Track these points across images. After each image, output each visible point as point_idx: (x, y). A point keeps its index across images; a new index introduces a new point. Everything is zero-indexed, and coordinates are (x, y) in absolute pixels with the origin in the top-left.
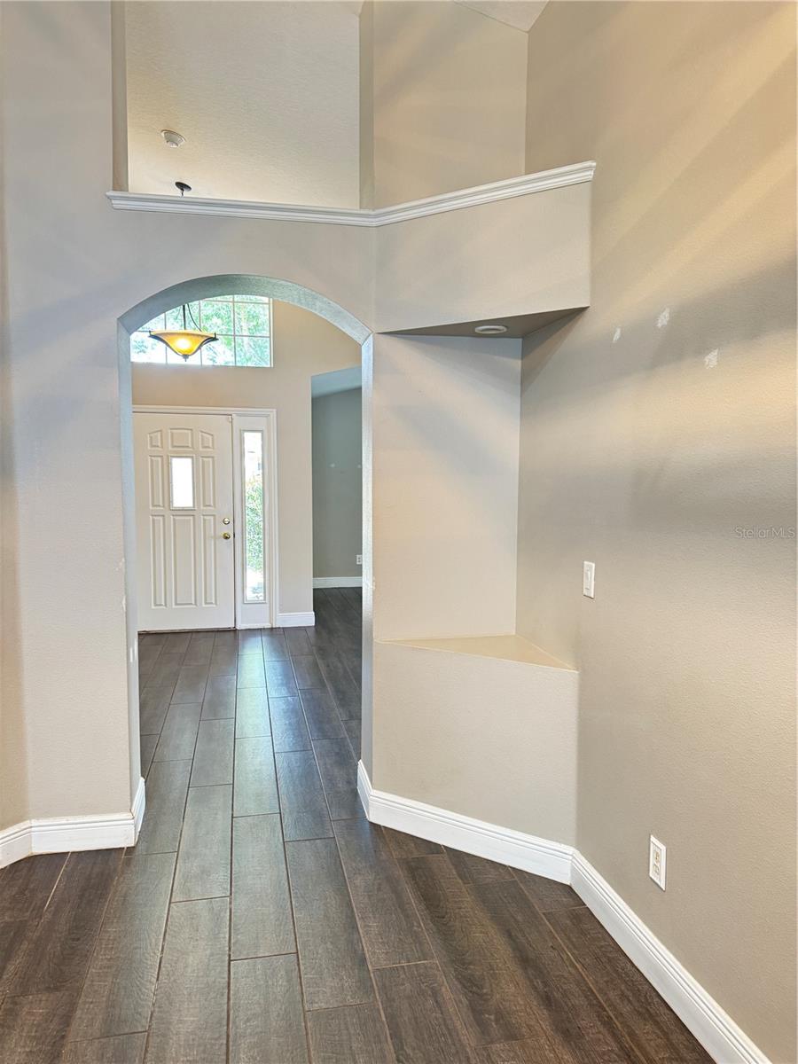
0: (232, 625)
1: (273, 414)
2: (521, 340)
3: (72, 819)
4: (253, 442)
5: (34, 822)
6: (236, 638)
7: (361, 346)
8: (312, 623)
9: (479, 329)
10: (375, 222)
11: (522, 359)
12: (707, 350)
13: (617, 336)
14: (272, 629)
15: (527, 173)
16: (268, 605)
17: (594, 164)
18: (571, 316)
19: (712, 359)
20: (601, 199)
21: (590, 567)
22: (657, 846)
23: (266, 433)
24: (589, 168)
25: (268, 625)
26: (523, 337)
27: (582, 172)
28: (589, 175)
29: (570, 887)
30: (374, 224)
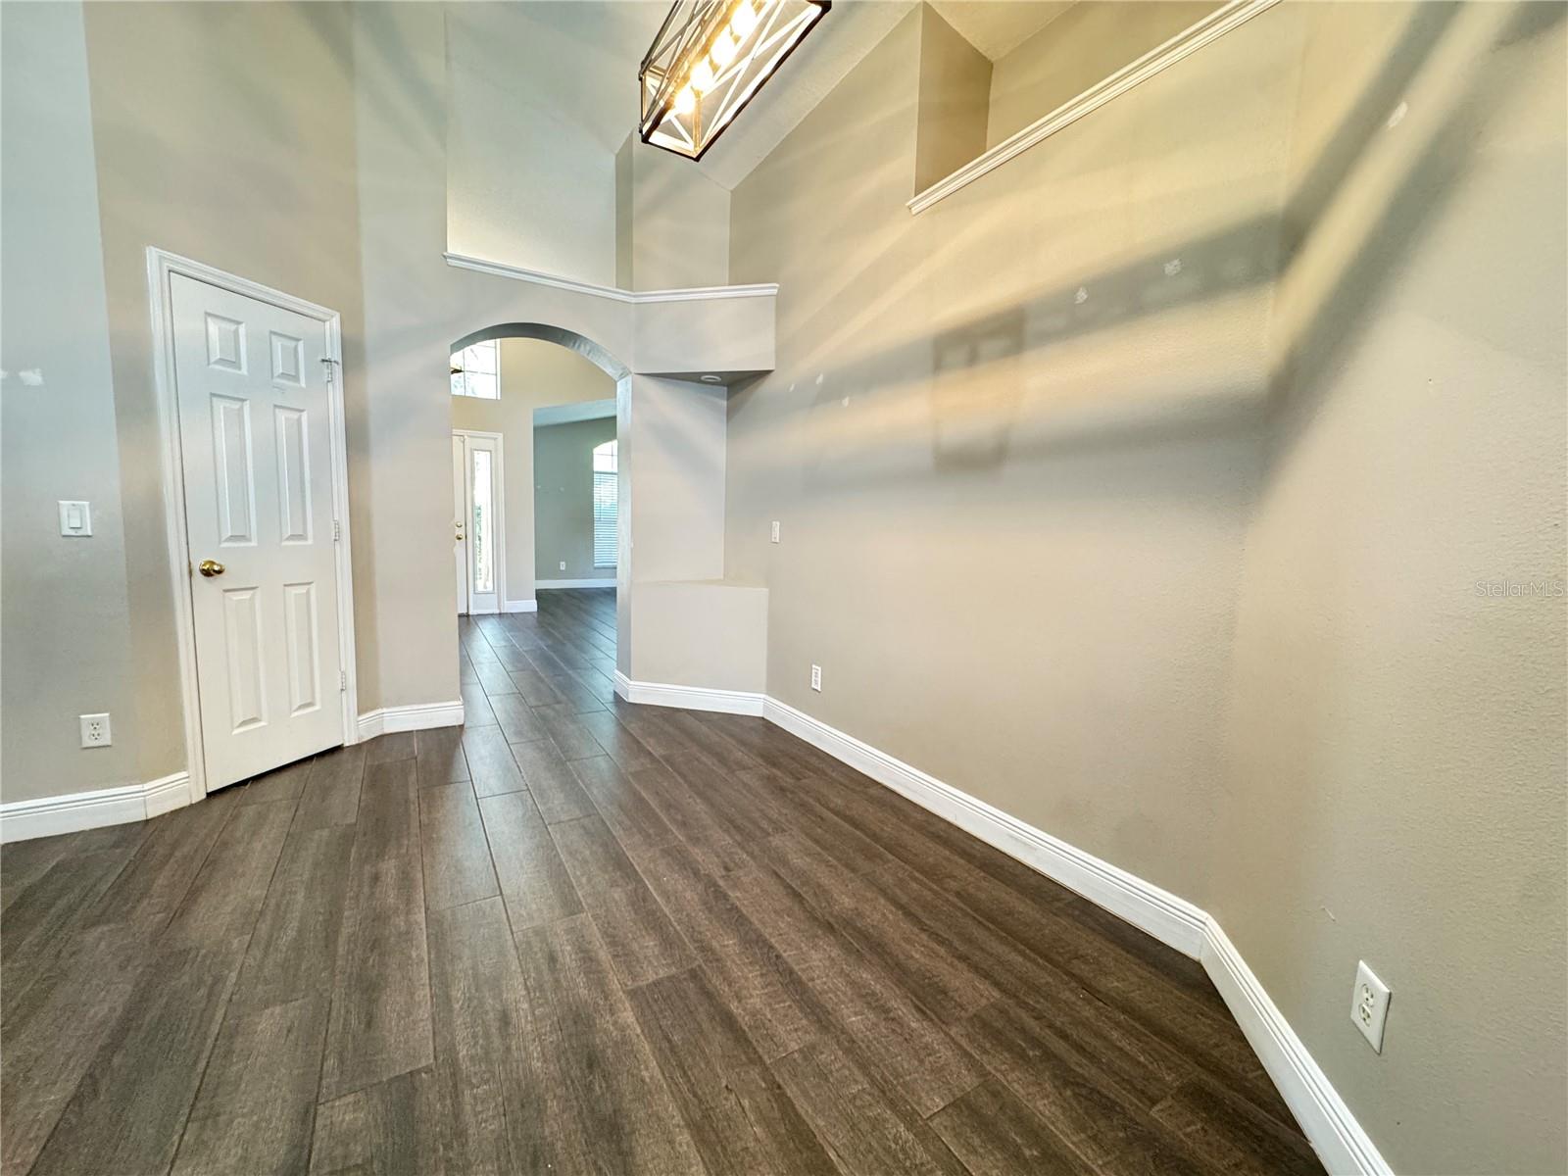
0: (465, 612)
1: (500, 436)
2: (726, 388)
3: (416, 707)
4: (482, 460)
5: (385, 710)
6: (468, 623)
7: (616, 382)
8: (536, 609)
9: (703, 378)
10: (634, 300)
11: (728, 400)
12: (844, 397)
13: (792, 388)
14: (500, 614)
15: (730, 285)
16: (496, 595)
17: (777, 285)
18: (762, 375)
19: (846, 402)
20: (783, 305)
21: (776, 525)
22: (817, 669)
23: (493, 455)
24: (774, 287)
25: (498, 612)
26: (728, 386)
27: (770, 289)
28: (775, 291)
29: (763, 718)
30: (633, 301)
